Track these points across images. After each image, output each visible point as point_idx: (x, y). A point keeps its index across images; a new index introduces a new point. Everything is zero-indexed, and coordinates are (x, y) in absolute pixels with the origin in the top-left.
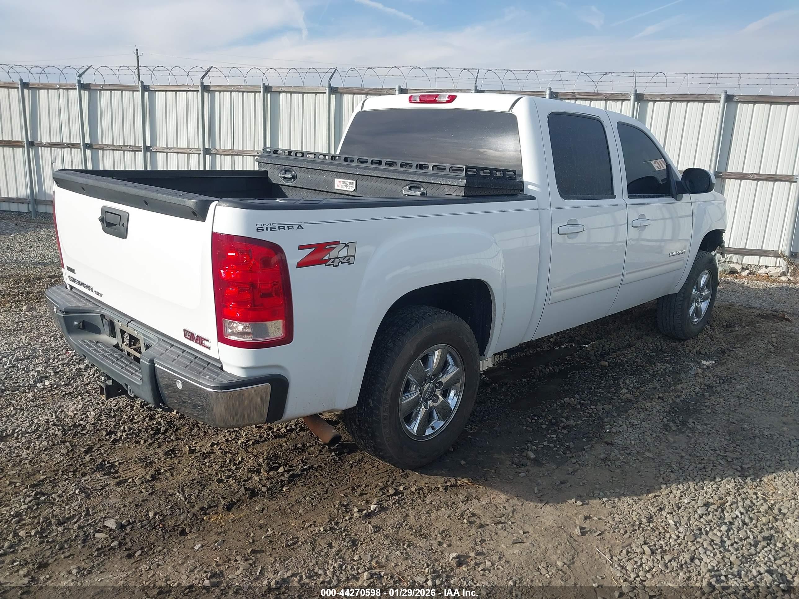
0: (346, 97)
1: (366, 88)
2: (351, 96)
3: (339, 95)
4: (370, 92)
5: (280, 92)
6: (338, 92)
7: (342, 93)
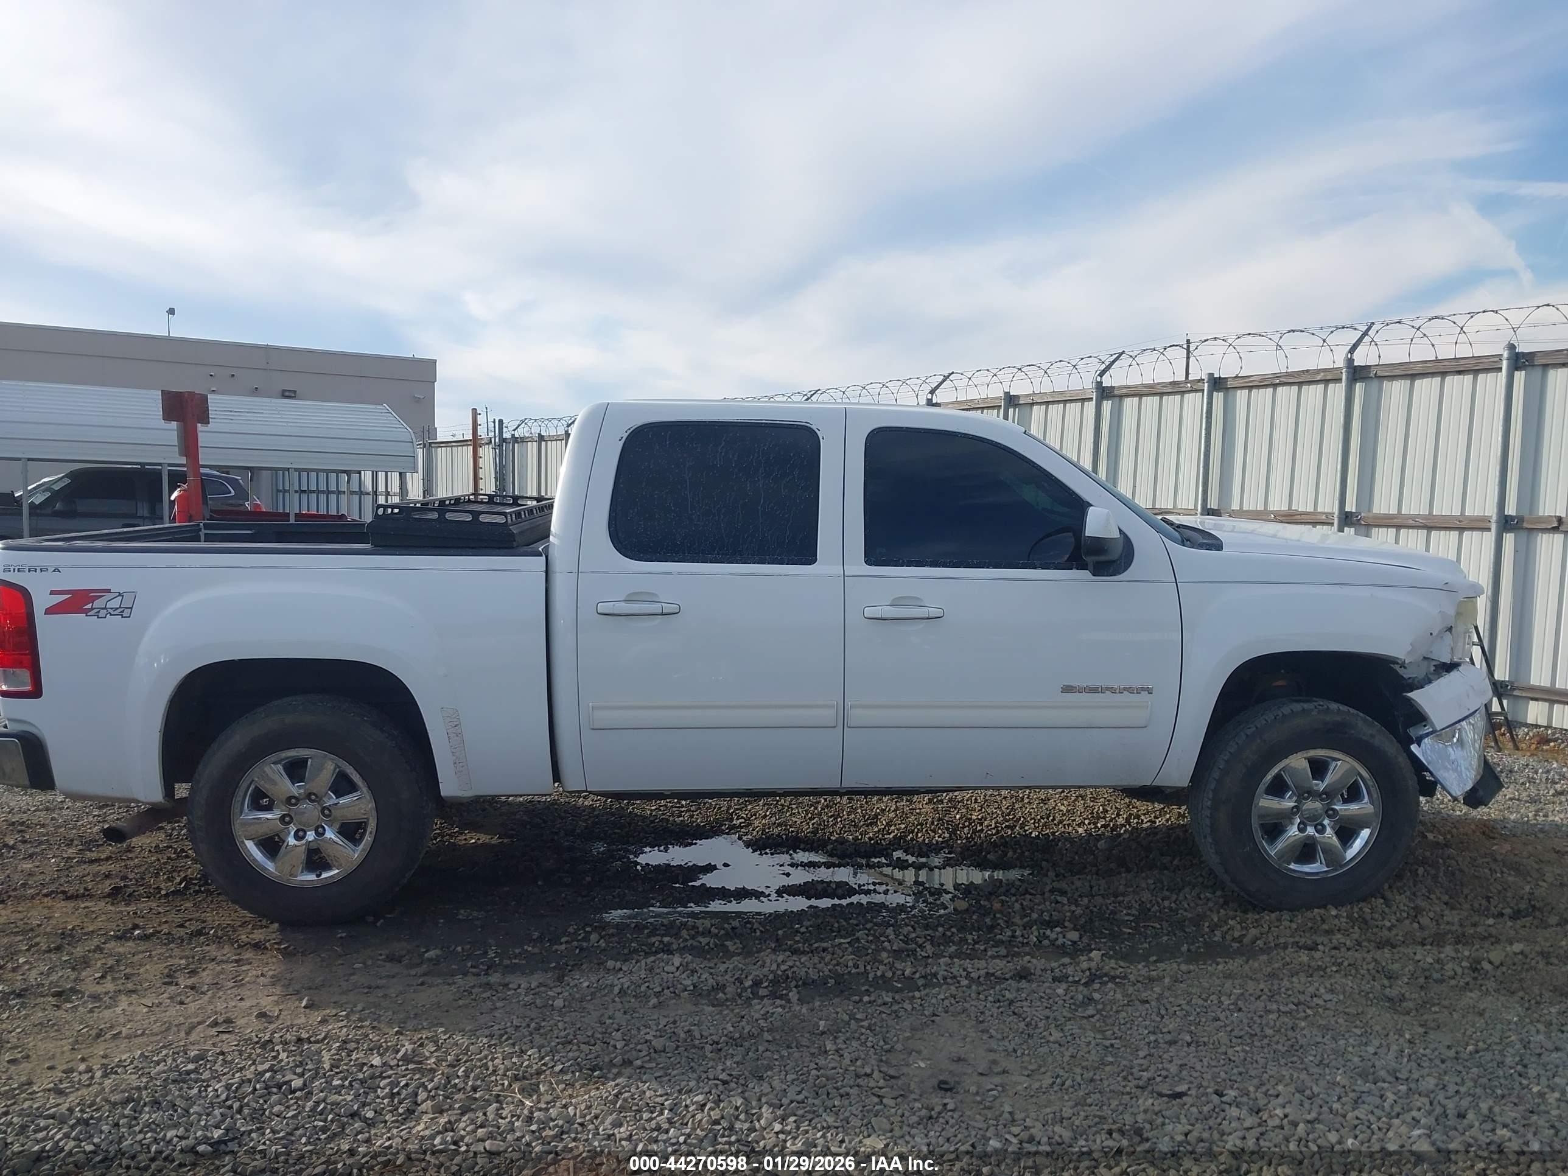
0: (1128, 401)
1: (1159, 384)
2: (1136, 399)
3: (1117, 399)
4: (1164, 390)
5: (1033, 404)
6: (1115, 396)
7: (1121, 397)
